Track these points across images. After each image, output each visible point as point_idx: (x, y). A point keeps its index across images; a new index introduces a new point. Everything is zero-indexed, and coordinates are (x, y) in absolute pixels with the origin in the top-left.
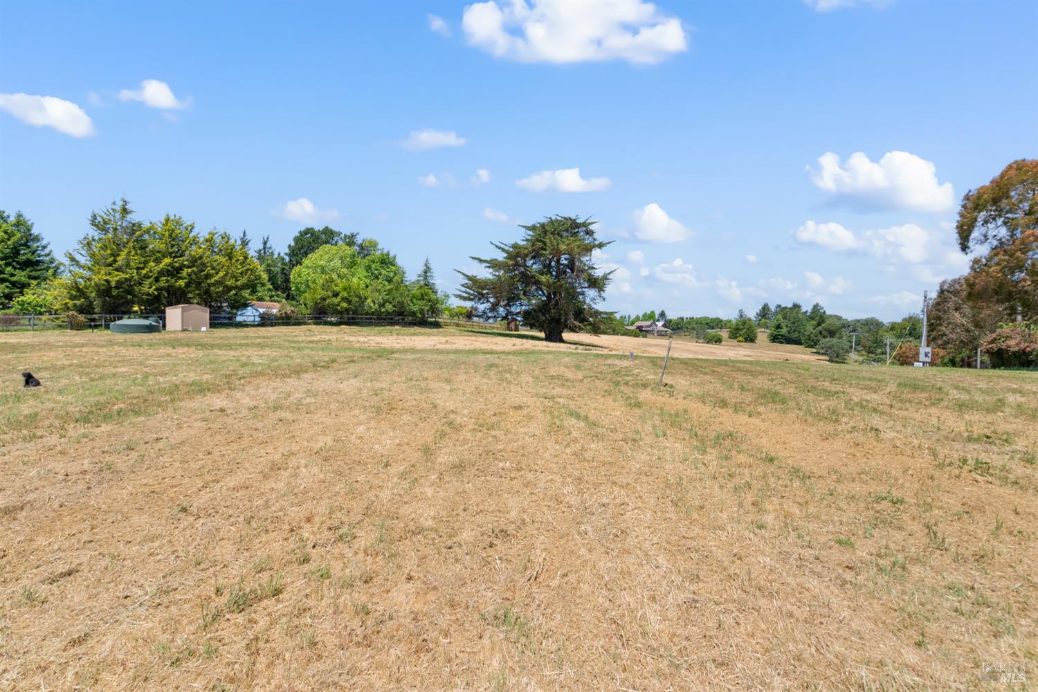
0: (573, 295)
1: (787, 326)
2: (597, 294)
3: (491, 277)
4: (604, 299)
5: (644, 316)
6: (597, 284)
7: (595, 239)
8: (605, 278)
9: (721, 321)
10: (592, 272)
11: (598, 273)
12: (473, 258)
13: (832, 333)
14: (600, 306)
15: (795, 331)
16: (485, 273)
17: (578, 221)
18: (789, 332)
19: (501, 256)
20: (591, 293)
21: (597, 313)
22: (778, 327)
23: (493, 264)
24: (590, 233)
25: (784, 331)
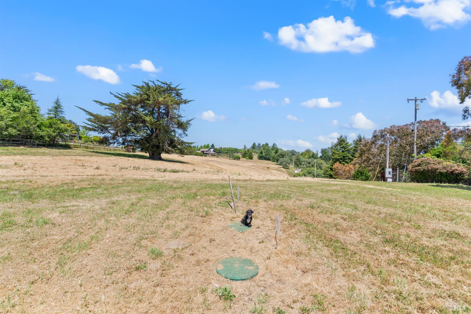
0: (167, 131)
1: (264, 152)
2: (182, 132)
3: (109, 115)
4: (187, 135)
5: (204, 146)
6: (182, 126)
7: (181, 99)
8: (188, 123)
9: (238, 150)
10: (180, 119)
11: (184, 120)
12: (95, 101)
13: (283, 156)
14: (185, 139)
15: (268, 155)
16: (106, 113)
17: (172, 86)
18: (266, 155)
19: (117, 102)
20: (180, 131)
21: (182, 143)
22: (261, 153)
23: (111, 106)
24: (178, 95)
25: (264, 154)
